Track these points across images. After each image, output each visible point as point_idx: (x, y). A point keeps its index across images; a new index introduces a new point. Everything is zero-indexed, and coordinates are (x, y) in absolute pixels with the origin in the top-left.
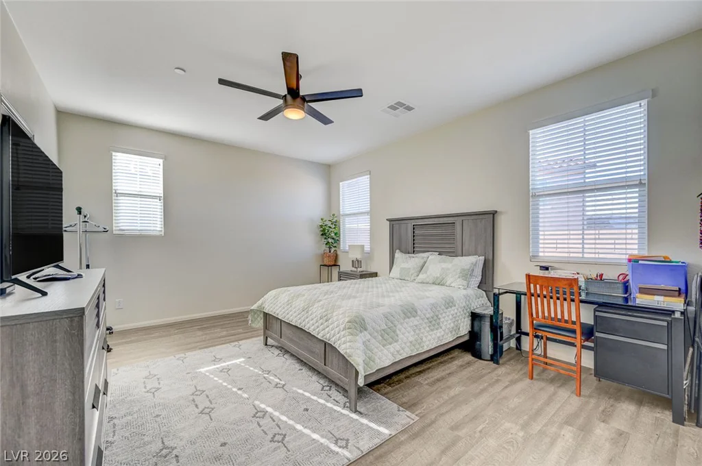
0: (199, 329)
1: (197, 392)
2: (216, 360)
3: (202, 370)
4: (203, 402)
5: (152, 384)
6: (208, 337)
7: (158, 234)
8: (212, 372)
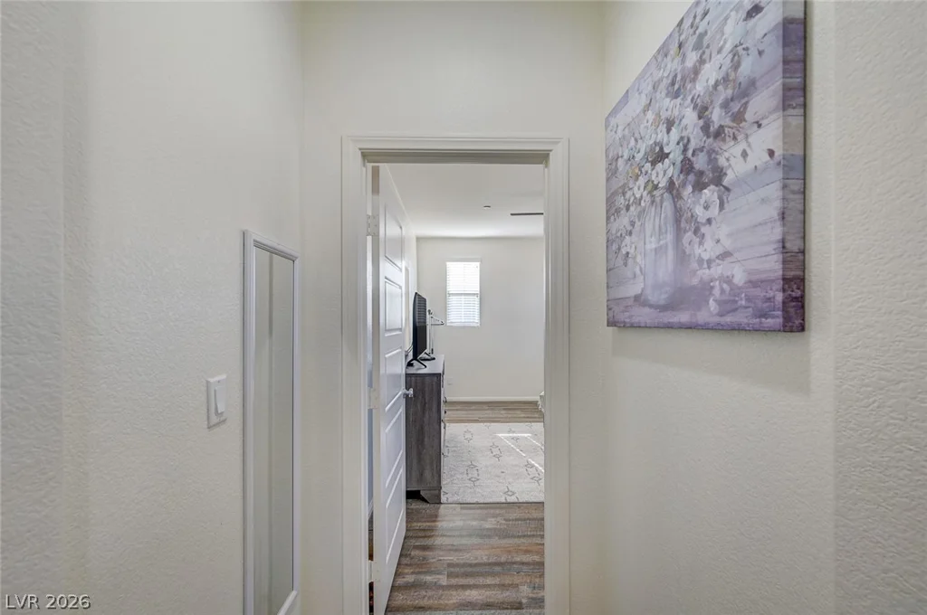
0: (504, 409)
1: (493, 445)
2: (510, 431)
3: (500, 435)
4: (496, 452)
5: (468, 436)
6: (510, 416)
7: (476, 325)
8: (506, 438)
